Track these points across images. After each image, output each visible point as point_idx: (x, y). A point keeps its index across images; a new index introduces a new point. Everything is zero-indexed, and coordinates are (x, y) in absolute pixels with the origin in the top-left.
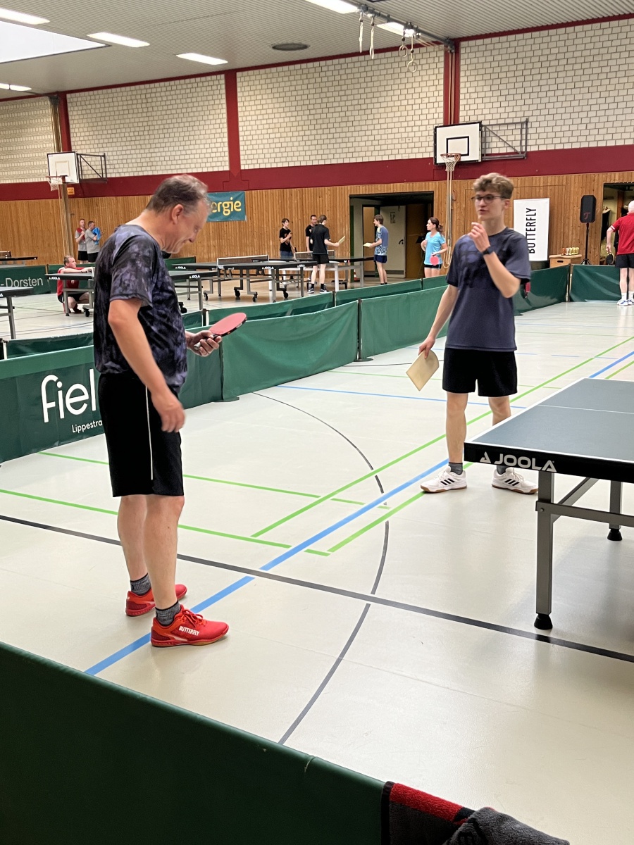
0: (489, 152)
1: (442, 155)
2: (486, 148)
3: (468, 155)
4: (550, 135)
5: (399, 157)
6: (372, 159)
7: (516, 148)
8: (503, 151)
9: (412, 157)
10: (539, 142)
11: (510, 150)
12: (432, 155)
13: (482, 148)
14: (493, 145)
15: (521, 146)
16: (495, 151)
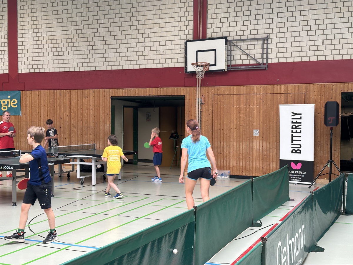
0: (233, 63)
1: (192, 64)
2: (231, 60)
3: (215, 65)
4: (289, 50)
5: (154, 66)
6: (131, 67)
7: (258, 60)
8: (246, 62)
9: (166, 66)
10: (279, 55)
11: (252, 62)
12: (183, 65)
13: (227, 60)
14: (237, 57)
15: (263, 59)
16: (239, 62)
